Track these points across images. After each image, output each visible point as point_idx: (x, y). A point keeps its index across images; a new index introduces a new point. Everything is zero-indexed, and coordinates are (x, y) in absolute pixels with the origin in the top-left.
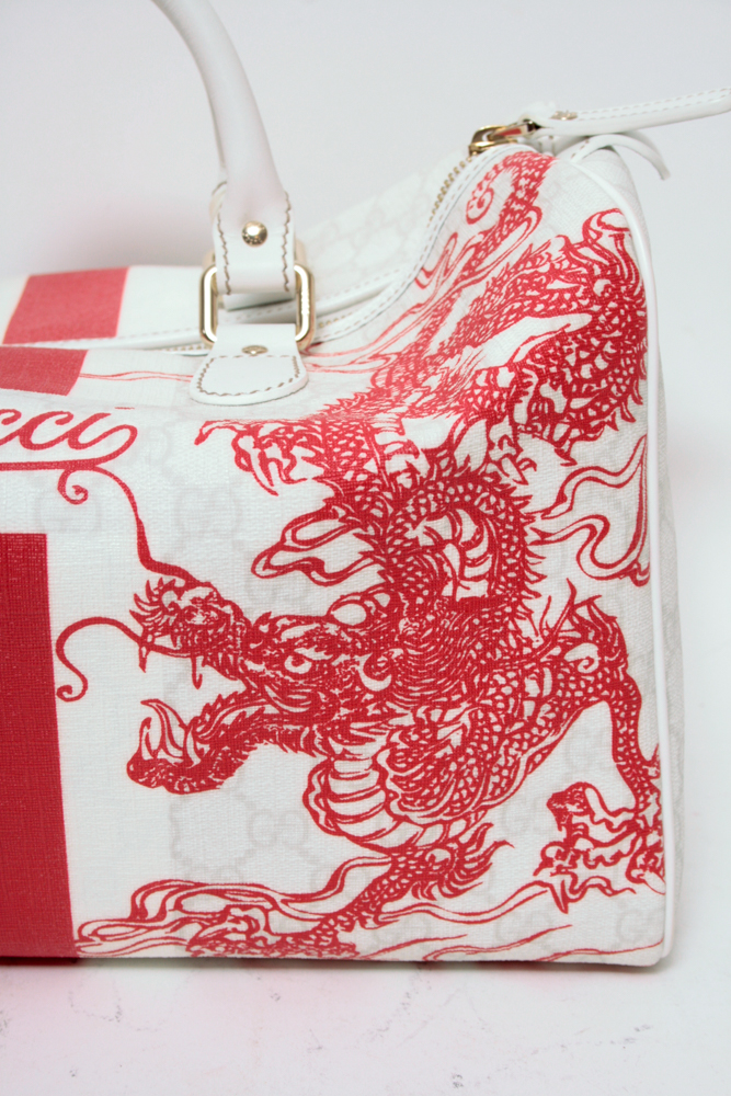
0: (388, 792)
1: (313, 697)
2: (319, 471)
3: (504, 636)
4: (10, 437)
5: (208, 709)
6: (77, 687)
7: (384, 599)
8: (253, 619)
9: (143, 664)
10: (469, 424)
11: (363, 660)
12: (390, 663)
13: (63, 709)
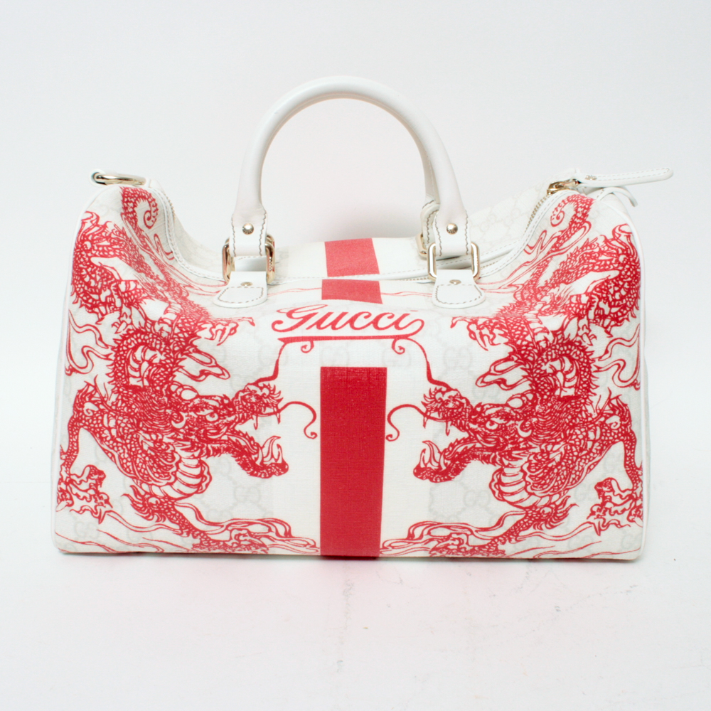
0: (526, 482)
1: (497, 440)
2: (506, 340)
3: (580, 412)
4: (369, 325)
5: (451, 445)
6: (395, 434)
7: (530, 396)
8: (474, 406)
9: (424, 425)
10: (570, 319)
11: (519, 423)
12: (531, 425)
13: (387, 444)
